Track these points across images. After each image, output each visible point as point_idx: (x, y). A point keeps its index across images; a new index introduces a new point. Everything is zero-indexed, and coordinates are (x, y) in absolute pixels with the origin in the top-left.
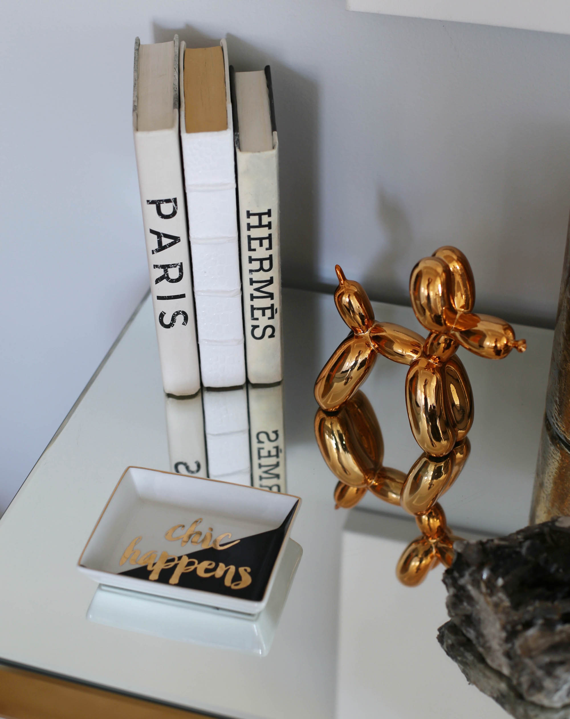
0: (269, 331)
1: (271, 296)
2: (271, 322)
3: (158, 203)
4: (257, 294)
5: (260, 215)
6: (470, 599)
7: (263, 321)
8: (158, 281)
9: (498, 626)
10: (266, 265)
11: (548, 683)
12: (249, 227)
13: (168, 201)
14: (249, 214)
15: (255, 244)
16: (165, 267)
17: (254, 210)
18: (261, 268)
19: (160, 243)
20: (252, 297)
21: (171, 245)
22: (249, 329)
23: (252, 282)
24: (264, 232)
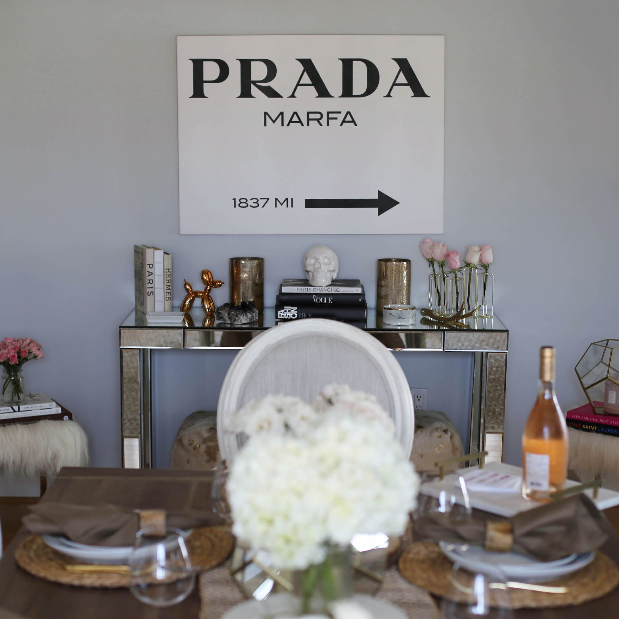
0: (169, 299)
1: (170, 289)
2: (170, 296)
3: (149, 265)
4: (167, 289)
5: (168, 269)
6: (221, 313)
7: (168, 296)
8: (148, 283)
9: (227, 314)
10: (169, 281)
11: (237, 318)
12: (166, 272)
13: (151, 264)
14: (166, 269)
15: (167, 276)
16: (150, 280)
17: (167, 268)
18: (168, 282)
19: (149, 274)
20: (166, 290)
21: (151, 275)
22: (165, 298)
23: (166, 286)
24: (169, 273)
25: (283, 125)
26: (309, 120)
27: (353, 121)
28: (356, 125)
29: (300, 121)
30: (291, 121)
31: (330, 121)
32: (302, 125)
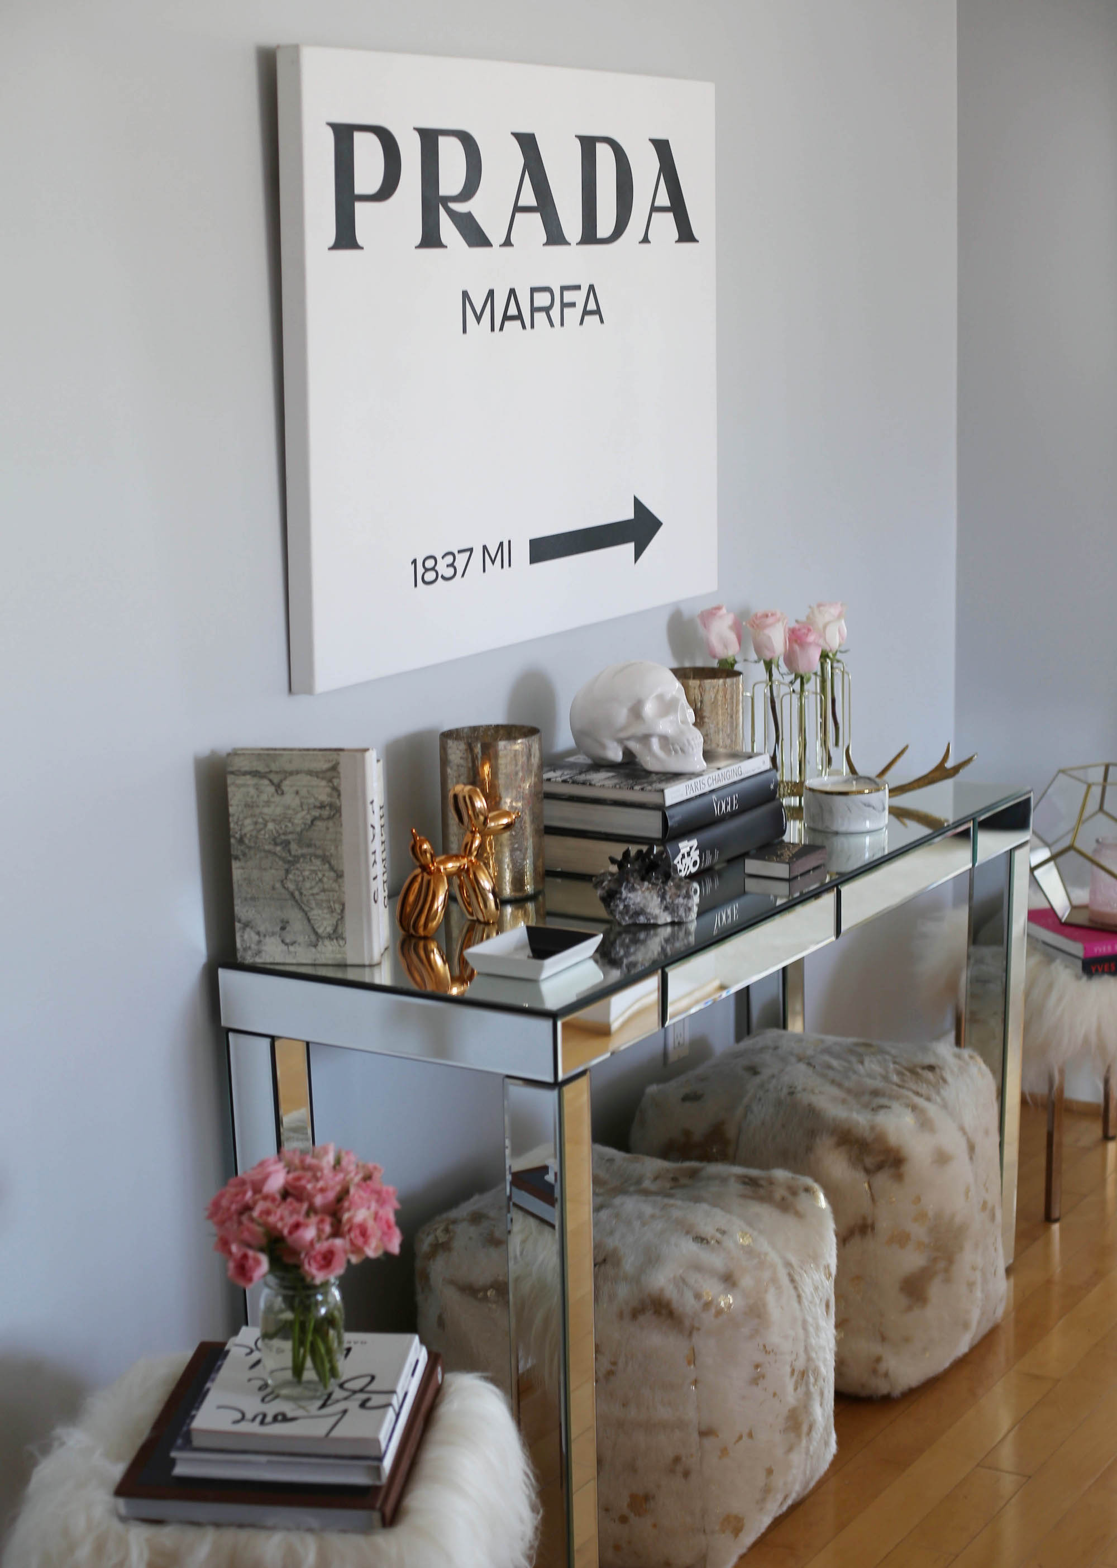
3: (372, 803)
6: (632, 901)
8: (373, 865)
11: (690, 903)
16: (375, 853)
19: (373, 833)
25: (493, 329)
26: (534, 310)
27: (598, 312)
28: (602, 321)
29: (519, 317)
30: (506, 318)
31: (566, 310)
32: (524, 327)
